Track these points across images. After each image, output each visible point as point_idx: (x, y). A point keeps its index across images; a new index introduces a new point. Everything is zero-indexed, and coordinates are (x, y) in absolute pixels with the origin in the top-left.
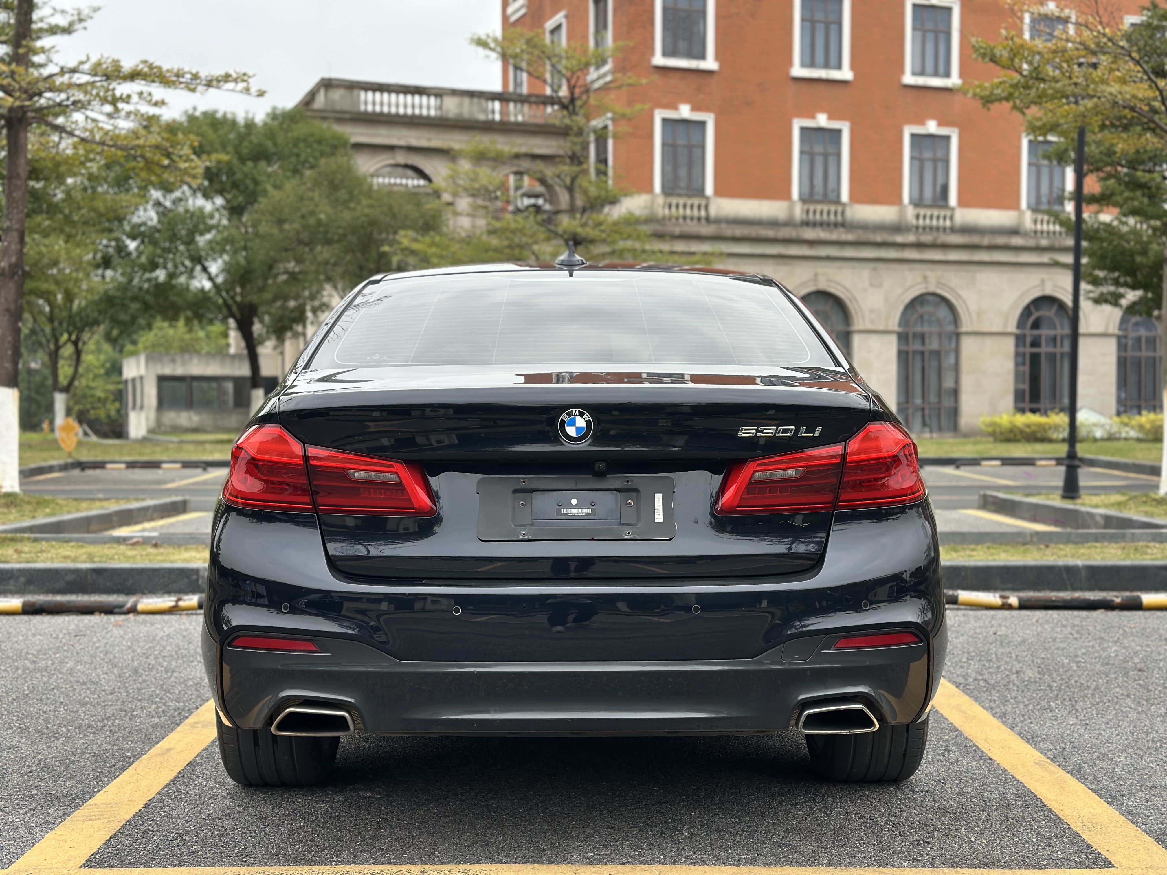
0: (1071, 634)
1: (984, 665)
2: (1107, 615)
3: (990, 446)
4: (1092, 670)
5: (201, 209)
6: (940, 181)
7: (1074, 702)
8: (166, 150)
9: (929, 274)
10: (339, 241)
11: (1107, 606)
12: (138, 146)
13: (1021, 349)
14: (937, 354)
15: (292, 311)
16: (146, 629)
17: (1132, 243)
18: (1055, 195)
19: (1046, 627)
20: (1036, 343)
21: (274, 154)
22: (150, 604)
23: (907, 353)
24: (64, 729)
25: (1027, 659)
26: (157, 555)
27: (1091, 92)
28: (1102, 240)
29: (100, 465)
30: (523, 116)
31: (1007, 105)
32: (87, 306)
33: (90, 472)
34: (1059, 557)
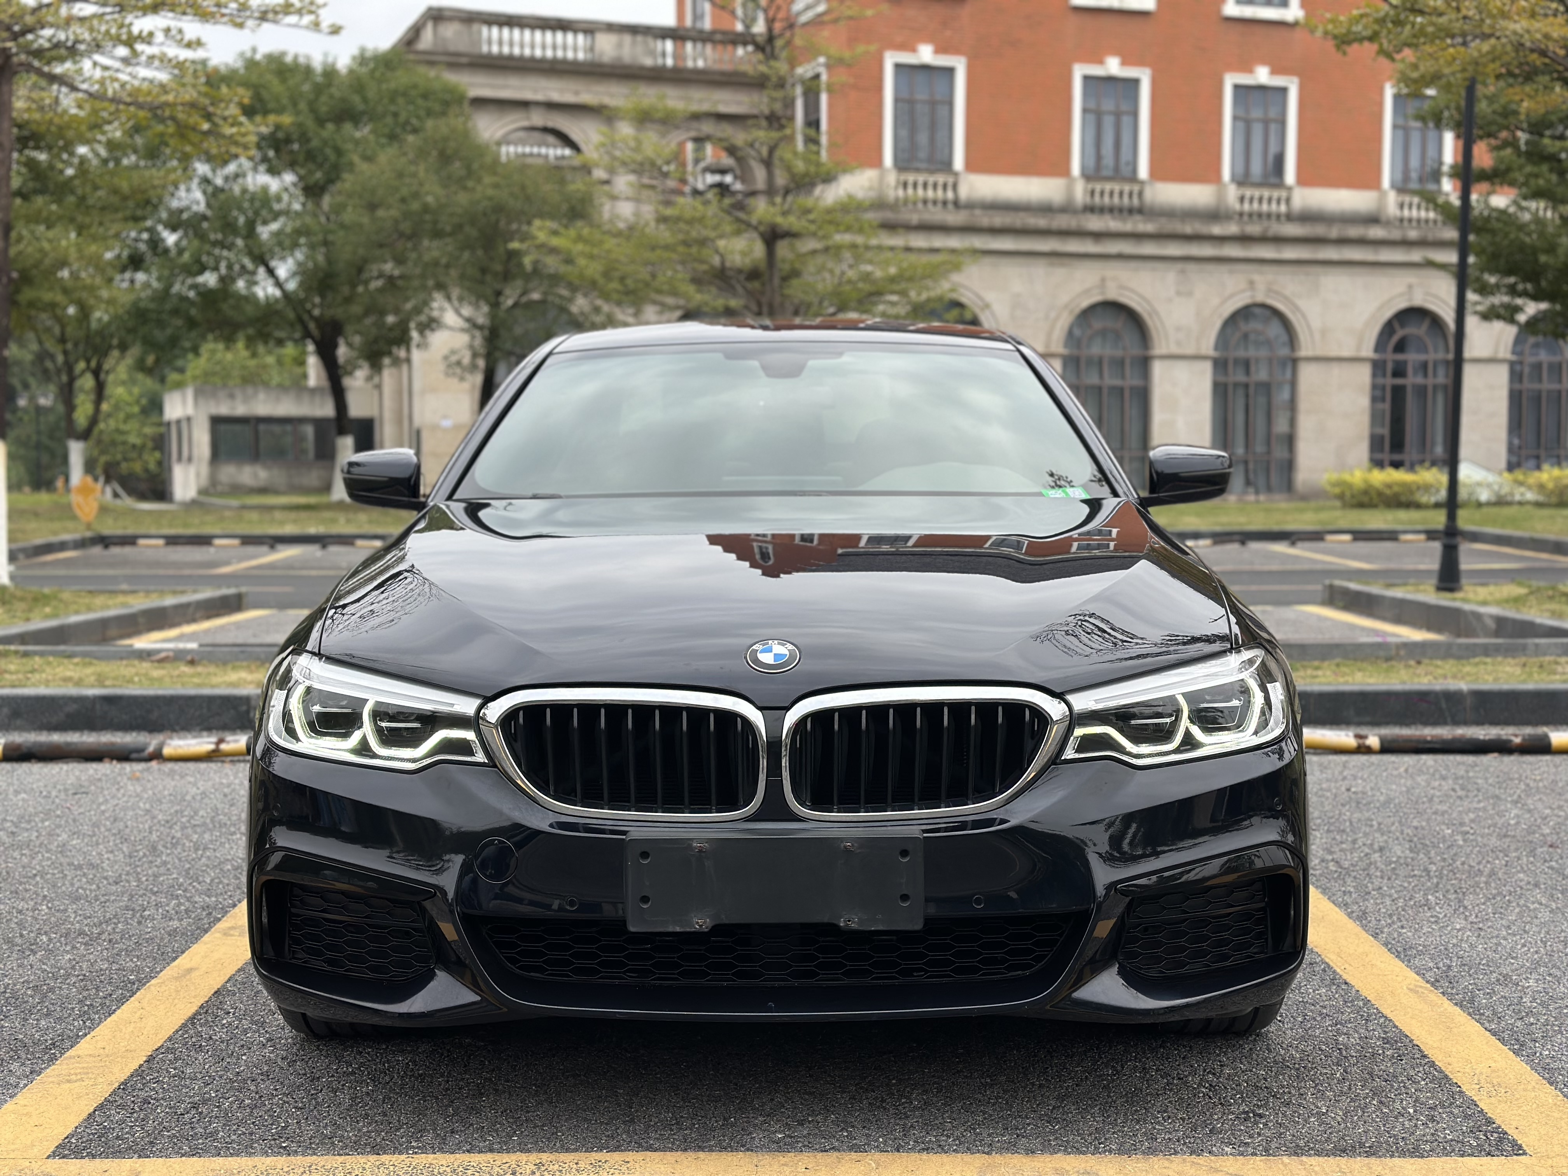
0: (1454, 790)
1: (1334, 839)
2: (1502, 762)
3: (1338, 513)
4: (1485, 845)
5: (265, 189)
6: (1273, 149)
7: (1460, 896)
8: (204, 109)
9: (1257, 278)
10: (451, 234)
11: (1502, 748)
12: (166, 104)
13: (1380, 381)
14: (1266, 388)
15: (391, 329)
16: (173, 783)
17: (1535, 236)
18: (1428, 169)
19: (1419, 779)
20: (1399, 371)
21: (363, 113)
22: (180, 747)
23: (1225, 386)
24: (44, 938)
25: (1393, 828)
26: (193, 676)
27: (1487, 30)
28: (1493, 232)
29: (129, 541)
30: (705, 60)
31: (1370, 48)
32: (109, 323)
33: (115, 550)
34: (1435, 678)
